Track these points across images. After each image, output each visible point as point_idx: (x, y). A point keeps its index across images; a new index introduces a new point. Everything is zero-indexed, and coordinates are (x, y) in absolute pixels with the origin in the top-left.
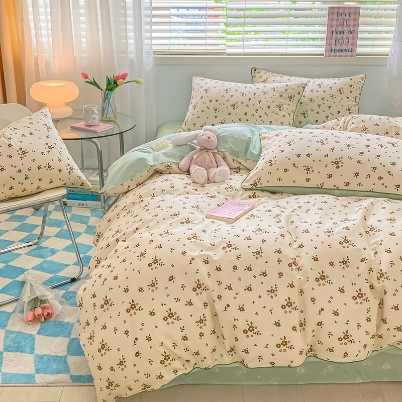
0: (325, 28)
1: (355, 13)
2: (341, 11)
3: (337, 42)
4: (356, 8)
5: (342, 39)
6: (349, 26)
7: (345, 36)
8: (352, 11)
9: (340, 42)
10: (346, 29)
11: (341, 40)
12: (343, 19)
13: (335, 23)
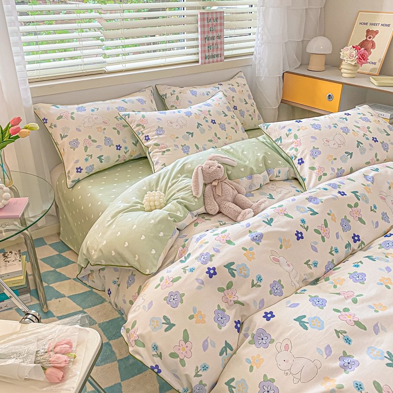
0: (198, 35)
1: (221, 18)
2: (210, 16)
3: (209, 48)
4: (221, 12)
5: (213, 45)
6: (217, 32)
7: (215, 41)
8: (219, 15)
9: (212, 48)
10: (215, 34)
12: (212, 24)
13: (206, 29)
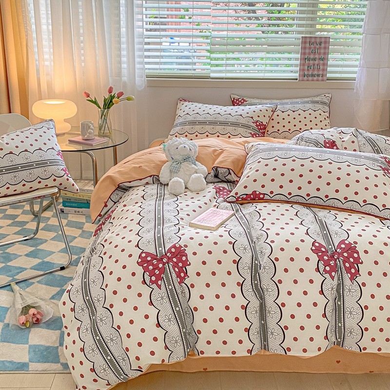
0: (299, 56)
1: (325, 42)
2: (313, 40)
3: (309, 68)
4: (326, 38)
5: (314, 65)
6: (320, 54)
7: (316, 62)
8: (323, 40)
9: (312, 67)
10: (317, 56)
11: (313, 67)
12: (315, 48)
13: (307, 51)
